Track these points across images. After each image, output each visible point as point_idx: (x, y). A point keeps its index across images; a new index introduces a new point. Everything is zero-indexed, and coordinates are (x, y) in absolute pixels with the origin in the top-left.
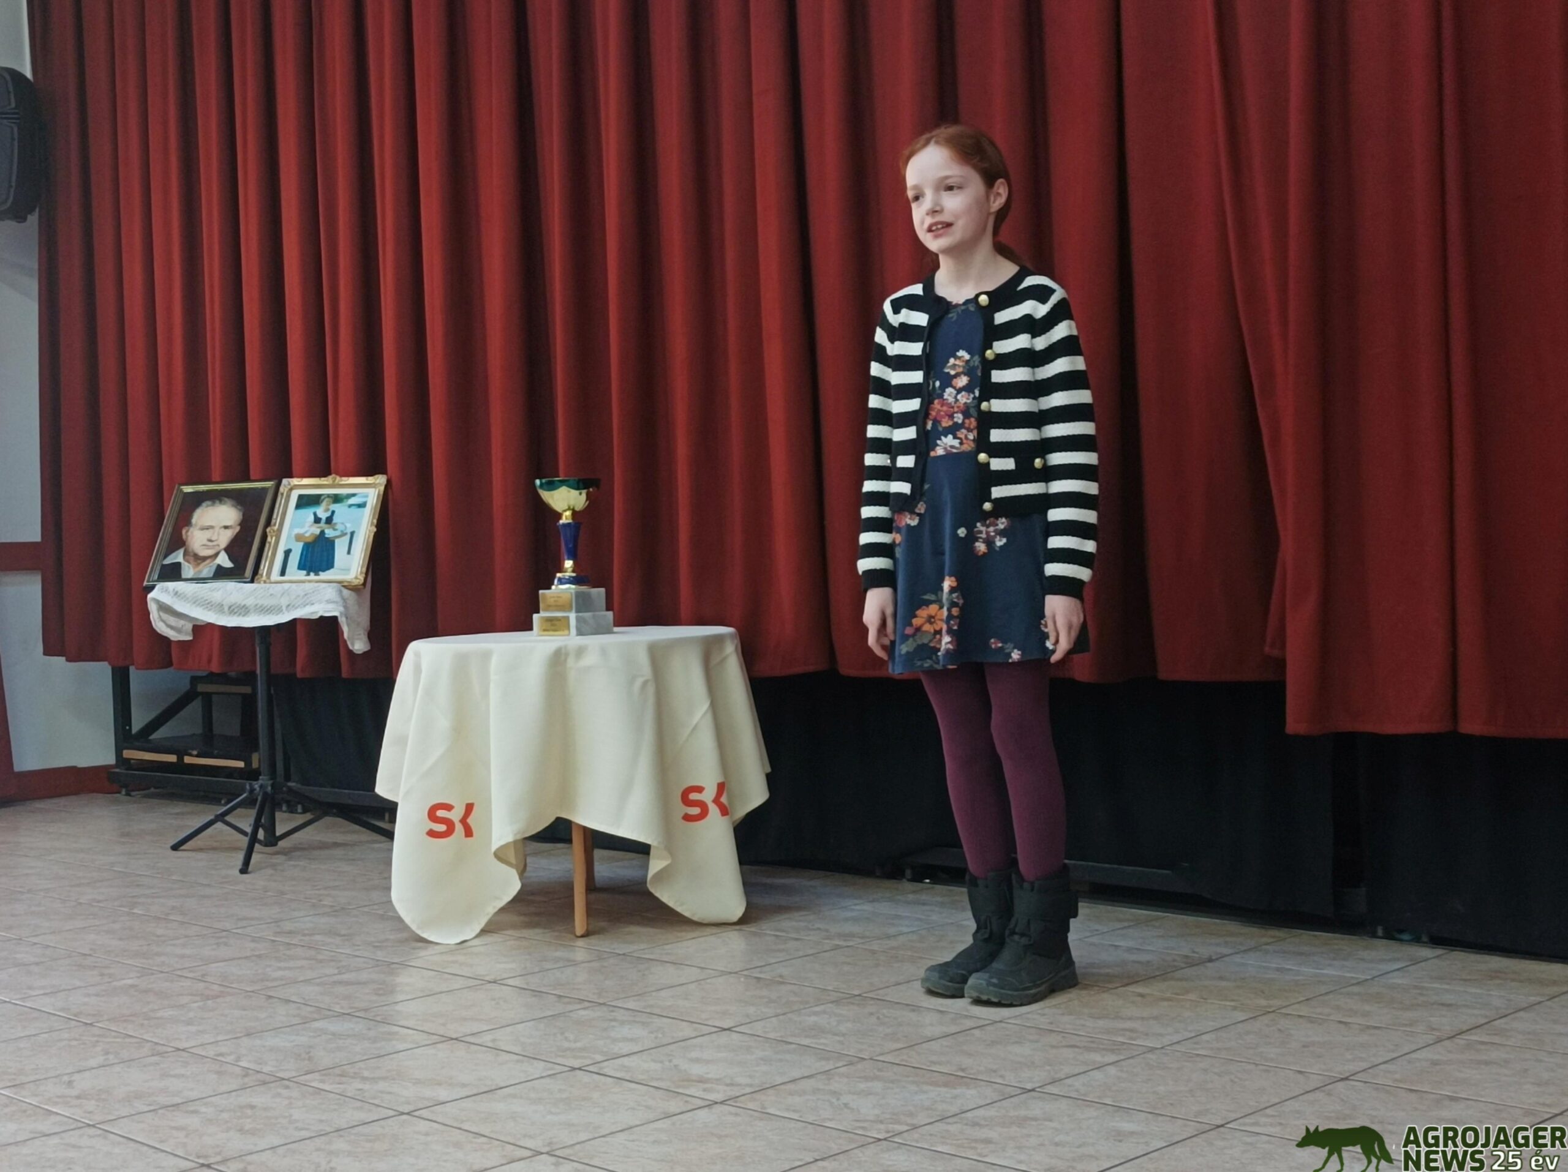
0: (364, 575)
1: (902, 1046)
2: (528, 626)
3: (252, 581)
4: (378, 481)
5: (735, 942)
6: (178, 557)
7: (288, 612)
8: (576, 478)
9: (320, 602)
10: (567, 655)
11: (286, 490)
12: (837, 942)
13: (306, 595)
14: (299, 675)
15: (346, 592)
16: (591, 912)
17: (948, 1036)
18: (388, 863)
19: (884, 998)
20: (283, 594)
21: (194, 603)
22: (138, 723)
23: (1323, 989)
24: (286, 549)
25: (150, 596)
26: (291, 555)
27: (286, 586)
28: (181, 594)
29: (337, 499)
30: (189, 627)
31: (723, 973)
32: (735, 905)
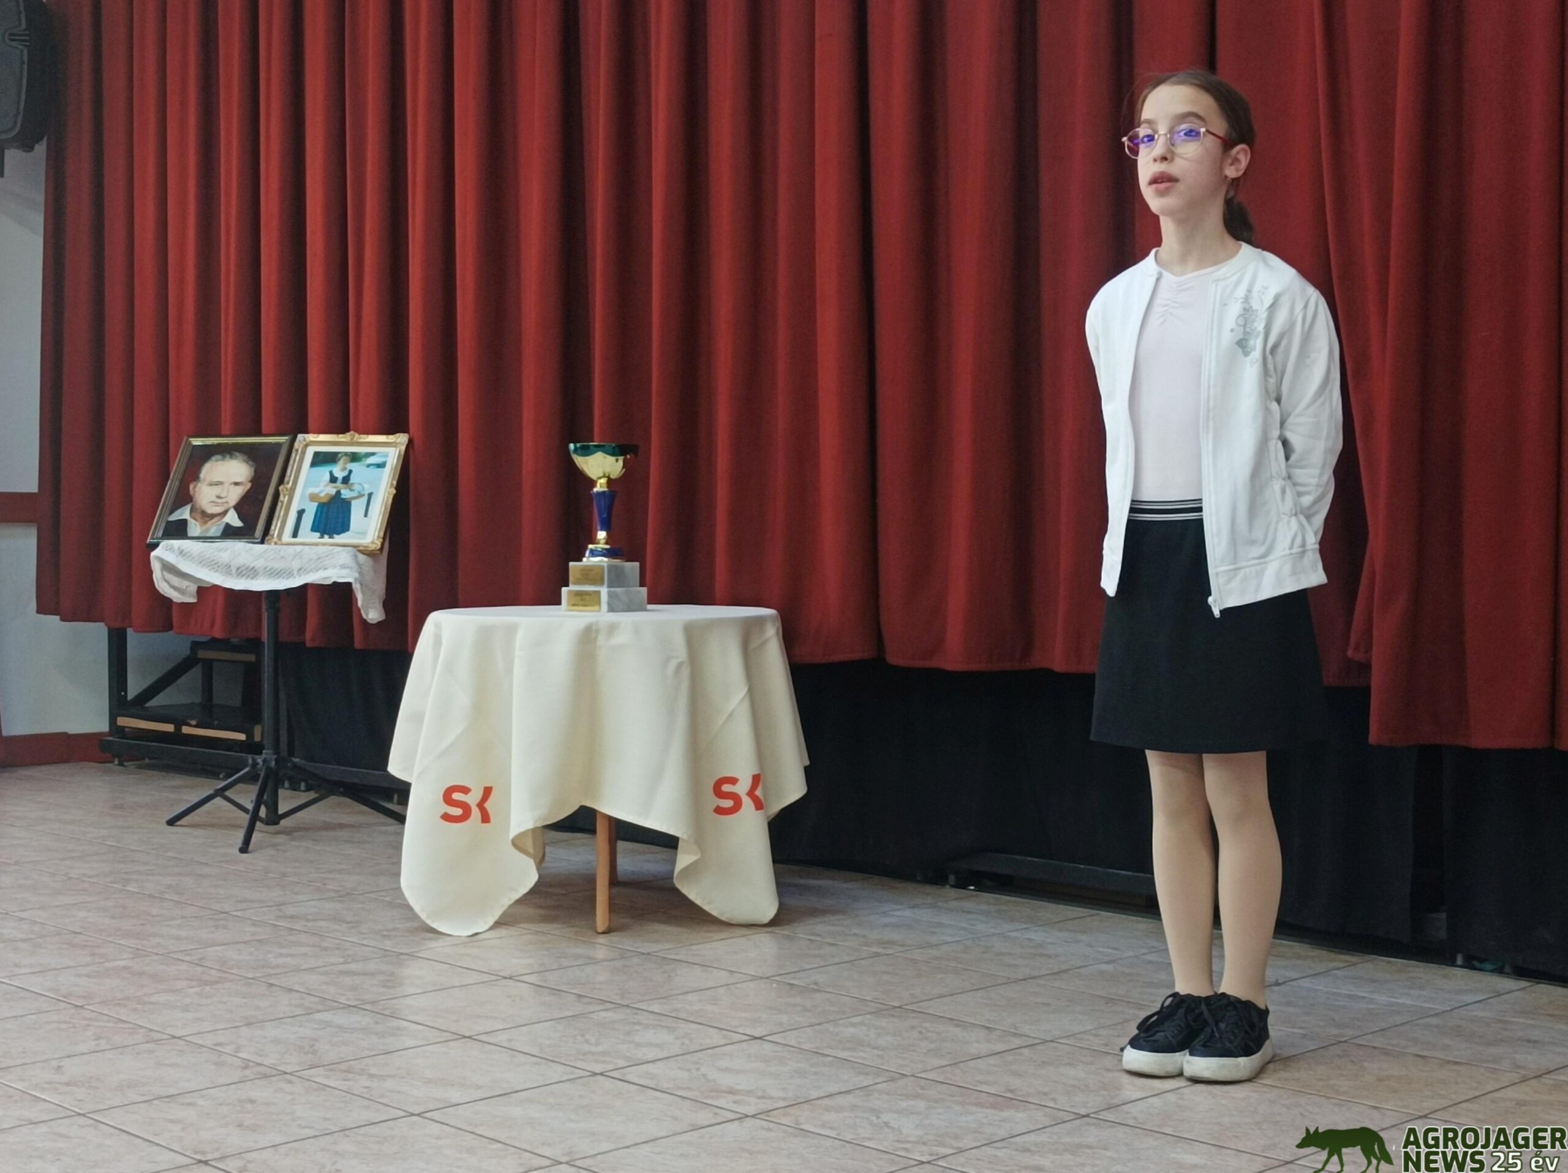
0: (381, 540)
1: (944, 1062)
2: (557, 601)
3: (262, 542)
4: (399, 440)
5: (766, 945)
6: (184, 513)
7: (300, 576)
8: (614, 445)
9: (334, 567)
10: (598, 631)
11: (301, 446)
12: (874, 949)
13: (319, 558)
14: (308, 644)
15: (362, 557)
16: (613, 907)
17: (995, 1054)
18: (398, 847)
19: (925, 1011)
20: (293, 559)
21: (200, 563)
22: (134, 687)
23: (1399, 1020)
24: (299, 509)
25: (153, 554)
26: (304, 516)
27: (298, 548)
28: (186, 553)
29: (354, 458)
30: (193, 588)
31: (754, 978)
32: (767, 906)
